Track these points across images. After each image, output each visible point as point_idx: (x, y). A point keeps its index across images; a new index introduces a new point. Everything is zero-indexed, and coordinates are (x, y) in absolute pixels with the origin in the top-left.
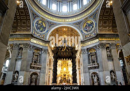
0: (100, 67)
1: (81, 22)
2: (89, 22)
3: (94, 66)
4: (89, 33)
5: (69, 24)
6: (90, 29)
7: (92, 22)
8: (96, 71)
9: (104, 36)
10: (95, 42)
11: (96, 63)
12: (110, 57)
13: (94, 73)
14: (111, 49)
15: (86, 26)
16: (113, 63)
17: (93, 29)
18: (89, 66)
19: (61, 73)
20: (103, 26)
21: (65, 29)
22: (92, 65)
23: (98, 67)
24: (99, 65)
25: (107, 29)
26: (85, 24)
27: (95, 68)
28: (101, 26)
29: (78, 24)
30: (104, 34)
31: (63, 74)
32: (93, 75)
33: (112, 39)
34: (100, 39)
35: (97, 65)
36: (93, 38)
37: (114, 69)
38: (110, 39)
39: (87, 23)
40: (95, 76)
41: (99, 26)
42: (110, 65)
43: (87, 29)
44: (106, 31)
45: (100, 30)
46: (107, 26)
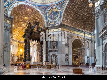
0: (59, 51)
1: (47, 7)
2: (55, 10)
3: (54, 50)
4: (53, 21)
6: (54, 18)
7: (58, 11)
8: (56, 53)
9: (66, 27)
10: (58, 30)
11: (56, 48)
12: (67, 44)
13: (53, 55)
14: (68, 39)
16: (68, 49)
17: (57, 18)
18: (51, 50)
20: (66, 18)
21: (28, 10)
22: (53, 49)
23: (58, 51)
24: (59, 49)
25: (68, 22)
26: (51, 11)
27: (55, 51)
29: (43, 9)
32: (52, 56)
33: (70, 31)
34: (63, 29)
35: (57, 50)
36: (57, 26)
37: (68, 53)
39: (53, 11)
40: (53, 57)
41: (63, 17)
42: (66, 50)
43: (52, 16)
44: (67, 23)
45: (64, 21)
46: (69, 19)
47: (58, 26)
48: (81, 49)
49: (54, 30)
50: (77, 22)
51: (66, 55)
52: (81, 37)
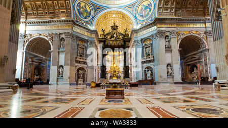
1: (135, 4)
3: (148, 59)
5: (120, 7)
6: (146, 13)
7: (150, 3)
8: (151, 65)
9: (164, 21)
10: (152, 30)
13: (148, 68)
14: (171, 38)
15: (142, 9)
16: (172, 55)
17: (151, 13)
18: (143, 60)
19: (111, 69)
20: (164, 8)
22: (147, 58)
23: (154, 60)
24: (155, 58)
25: (168, 12)
27: (150, 61)
28: (161, 8)
29: (131, 8)
30: (164, 19)
31: (113, 70)
32: (147, 70)
33: (173, 26)
34: (159, 26)
35: (152, 59)
36: (149, 25)
37: (172, 62)
38: (170, 26)
39: (143, 5)
40: (148, 71)
41: (159, 8)
42: (168, 58)
43: (142, 13)
44: (167, 15)
45: (159, 13)
46: (169, 8)
47: (152, 24)
48: (201, 52)
49: (147, 30)
50: (186, 8)
51: (167, 66)
52: (197, 32)
